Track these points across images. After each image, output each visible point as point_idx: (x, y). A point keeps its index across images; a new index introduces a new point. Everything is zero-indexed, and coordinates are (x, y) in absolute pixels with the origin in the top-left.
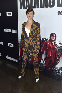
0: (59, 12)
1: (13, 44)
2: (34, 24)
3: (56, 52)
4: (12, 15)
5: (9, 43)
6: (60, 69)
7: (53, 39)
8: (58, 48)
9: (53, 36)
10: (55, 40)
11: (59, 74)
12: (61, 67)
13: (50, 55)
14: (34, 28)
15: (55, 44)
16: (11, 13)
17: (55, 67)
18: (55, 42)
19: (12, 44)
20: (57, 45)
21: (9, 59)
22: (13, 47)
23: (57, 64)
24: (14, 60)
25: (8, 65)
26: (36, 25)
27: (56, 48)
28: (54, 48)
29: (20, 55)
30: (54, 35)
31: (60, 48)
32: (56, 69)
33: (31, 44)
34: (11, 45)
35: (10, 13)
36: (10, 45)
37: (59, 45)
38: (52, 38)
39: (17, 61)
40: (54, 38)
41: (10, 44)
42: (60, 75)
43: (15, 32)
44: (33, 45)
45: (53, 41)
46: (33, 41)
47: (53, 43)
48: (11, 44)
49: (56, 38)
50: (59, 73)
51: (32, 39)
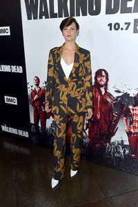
0: (110, 25)
1: (16, 99)
2: (79, 53)
3: (111, 110)
4: (9, 34)
5: (6, 97)
6: (120, 144)
7: (103, 83)
8: (114, 101)
9: (102, 76)
10: (106, 85)
11: (119, 155)
12: (122, 141)
13: (99, 116)
14: (81, 62)
15: (106, 91)
16: (8, 28)
17: (109, 142)
18: (106, 89)
19: (13, 98)
20: (110, 95)
21: (10, 131)
22: (16, 104)
23: (113, 134)
24: (21, 133)
25: (7, 145)
26: (83, 55)
27: (109, 100)
28: (104, 102)
29: (32, 121)
30: (103, 73)
31: (116, 100)
32: (111, 144)
33: (73, 96)
34: (12, 100)
35: (5, 28)
36: (9, 100)
37: (115, 95)
38: (99, 79)
39: (26, 134)
40: (104, 79)
41: (9, 97)
42: (120, 158)
43: (19, 70)
44: (78, 98)
45: (102, 86)
46: (78, 90)
47: (103, 90)
48: (11, 98)
49: (107, 79)
50: (119, 153)
51: (75, 84)
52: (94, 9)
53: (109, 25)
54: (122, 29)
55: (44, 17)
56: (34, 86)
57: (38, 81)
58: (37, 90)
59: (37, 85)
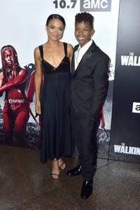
53: (54, 2)
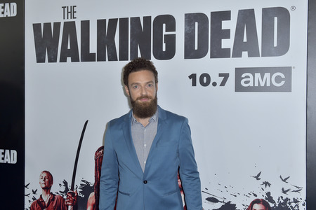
0: (193, 77)
37: (207, 208)
52: (164, 50)
54: (214, 84)
55: (69, 59)
56: (40, 192)
57: (49, 179)
58: (46, 198)
59: (47, 189)
